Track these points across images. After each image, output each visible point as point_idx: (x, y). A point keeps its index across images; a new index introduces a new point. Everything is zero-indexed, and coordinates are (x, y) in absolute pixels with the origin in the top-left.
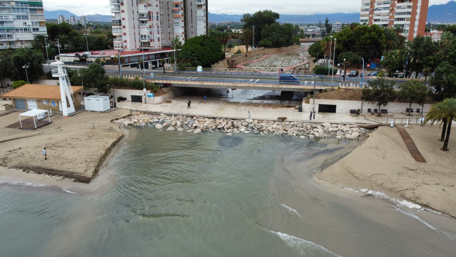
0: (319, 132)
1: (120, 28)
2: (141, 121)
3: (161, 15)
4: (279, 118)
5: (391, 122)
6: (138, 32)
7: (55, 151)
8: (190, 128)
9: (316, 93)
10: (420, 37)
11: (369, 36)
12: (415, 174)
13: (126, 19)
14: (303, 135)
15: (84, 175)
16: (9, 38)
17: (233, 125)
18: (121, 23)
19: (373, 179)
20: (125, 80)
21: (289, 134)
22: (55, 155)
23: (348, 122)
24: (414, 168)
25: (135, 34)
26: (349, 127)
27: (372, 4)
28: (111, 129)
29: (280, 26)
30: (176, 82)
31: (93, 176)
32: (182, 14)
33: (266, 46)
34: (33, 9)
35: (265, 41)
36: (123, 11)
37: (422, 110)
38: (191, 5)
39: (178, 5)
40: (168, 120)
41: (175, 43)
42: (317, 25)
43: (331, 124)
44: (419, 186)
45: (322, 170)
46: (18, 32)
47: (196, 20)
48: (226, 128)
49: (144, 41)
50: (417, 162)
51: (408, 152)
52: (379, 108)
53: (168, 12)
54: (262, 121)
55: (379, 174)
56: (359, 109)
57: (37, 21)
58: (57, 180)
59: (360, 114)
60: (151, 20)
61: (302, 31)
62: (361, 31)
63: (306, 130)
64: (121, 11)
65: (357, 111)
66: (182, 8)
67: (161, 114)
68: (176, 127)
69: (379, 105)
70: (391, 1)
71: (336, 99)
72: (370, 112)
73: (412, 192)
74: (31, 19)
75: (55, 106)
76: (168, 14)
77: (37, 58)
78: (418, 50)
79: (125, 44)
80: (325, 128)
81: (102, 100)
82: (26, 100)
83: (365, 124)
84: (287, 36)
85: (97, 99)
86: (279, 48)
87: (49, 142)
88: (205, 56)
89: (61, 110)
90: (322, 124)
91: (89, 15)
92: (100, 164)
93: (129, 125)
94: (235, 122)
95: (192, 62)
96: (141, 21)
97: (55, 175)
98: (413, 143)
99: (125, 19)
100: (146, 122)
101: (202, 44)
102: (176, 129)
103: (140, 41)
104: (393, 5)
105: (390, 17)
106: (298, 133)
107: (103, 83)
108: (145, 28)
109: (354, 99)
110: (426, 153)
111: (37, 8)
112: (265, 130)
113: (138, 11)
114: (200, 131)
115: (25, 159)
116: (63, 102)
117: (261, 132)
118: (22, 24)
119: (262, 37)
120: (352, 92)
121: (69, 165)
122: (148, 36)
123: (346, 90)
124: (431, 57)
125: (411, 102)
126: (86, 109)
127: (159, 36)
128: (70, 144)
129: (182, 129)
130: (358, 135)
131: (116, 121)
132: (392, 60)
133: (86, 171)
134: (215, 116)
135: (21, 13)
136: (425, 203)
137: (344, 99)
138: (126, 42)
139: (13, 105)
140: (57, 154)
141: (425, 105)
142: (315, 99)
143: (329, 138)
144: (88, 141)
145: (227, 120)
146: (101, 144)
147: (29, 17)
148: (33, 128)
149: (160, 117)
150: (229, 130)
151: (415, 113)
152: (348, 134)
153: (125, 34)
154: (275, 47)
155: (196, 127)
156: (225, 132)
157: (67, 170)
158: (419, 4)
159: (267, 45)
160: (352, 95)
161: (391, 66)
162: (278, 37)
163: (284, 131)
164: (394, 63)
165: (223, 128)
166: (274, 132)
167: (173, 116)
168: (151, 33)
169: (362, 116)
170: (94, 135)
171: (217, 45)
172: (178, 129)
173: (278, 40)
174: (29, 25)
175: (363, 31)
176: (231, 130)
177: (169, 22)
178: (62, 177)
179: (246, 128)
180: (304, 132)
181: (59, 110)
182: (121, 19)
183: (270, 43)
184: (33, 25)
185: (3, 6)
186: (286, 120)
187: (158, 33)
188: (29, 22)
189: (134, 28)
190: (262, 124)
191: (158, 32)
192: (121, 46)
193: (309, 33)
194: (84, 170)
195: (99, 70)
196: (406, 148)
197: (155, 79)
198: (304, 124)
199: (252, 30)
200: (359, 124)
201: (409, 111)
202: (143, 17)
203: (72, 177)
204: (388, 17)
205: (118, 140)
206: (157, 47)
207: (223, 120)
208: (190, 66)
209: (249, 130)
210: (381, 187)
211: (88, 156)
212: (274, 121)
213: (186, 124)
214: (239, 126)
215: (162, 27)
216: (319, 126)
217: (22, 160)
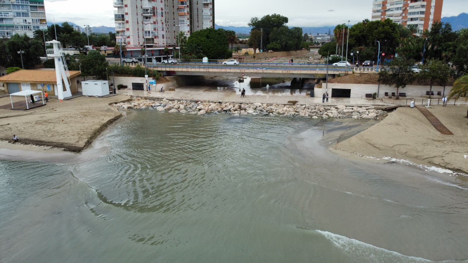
0: (333, 113)
1: (123, 23)
2: (141, 105)
3: (166, 13)
4: (289, 102)
5: (411, 103)
6: (142, 28)
7: (45, 126)
8: (194, 111)
9: (329, 78)
10: (438, 23)
11: (382, 30)
12: (442, 144)
13: (130, 13)
14: (315, 115)
15: (75, 145)
16: (8, 35)
17: (240, 108)
18: (124, 18)
19: (396, 148)
20: (126, 67)
21: (301, 115)
22: (45, 129)
23: (364, 105)
24: (440, 140)
25: (138, 30)
26: (365, 109)
27: (384, 4)
28: (108, 110)
29: (289, 29)
30: (180, 70)
31: (85, 146)
32: (188, 12)
33: (275, 50)
34: (33, 6)
35: (273, 44)
36: (126, 6)
37: (444, 92)
38: (197, 4)
39: (183, 2)
40: (171, 104)
41: (180, 38)
42: (326, 33)
43: (346, 106)
44: (448, 153)
45: (338, 142)
46: (18, 30)
47: (203, 19)
48: (233, 110)
49: (148, 37)
50: (443, 135)
51: (432, 126)
52: (397, 92)
53: (174, 10)
54: (271, 105)
55: (403, 144)
56: (376, 93)
57: (37, 18)
58: (45, 150)
59: (377, 98)
60: (155, 16)
61: (311, 39)
62: (374, 25)
63: (319, 112)
64: (124, 6)
65: (373, 94)
66: (188, 6)
67: (163, 100)
68: (179, 109)
69: (398, 87)
70: (404, 1)
71: (351, 83)
72: (388, 96)
73: (441, 158)
74: (32, 16)
75: (50, 90)
76: (174, 12)
77: (33, 44)
78: (436, 36)
79: (127, 40)
80: (339, 110)
81: (101, 84)
82: (20, 83)
83: (383, 105)
84: (297, 39)
85: (95, 83)
86: (288, 52)
87: (41, 119)
88: (211, 49)
89: (56, 94)
90: (336, 106)
91: (94, 27)
92: (94, 138)
93: (129, 108)
94: (242, 105)
95: (197, 55)
96: (145, 16)
97: (43, 145)
98: (437, 119)
99: (128, 13)
100: (147, 106)
101: (208, 37)
102: (179, 111)
103: (143, 37)
104: (406, 5)
105: (403, 18)
106: (311, 114)
107: (102, 69)
108: (149, 23)
109: (370, 83)
110: (452, 127)
111: (38, 5)
112: (275, 112)
113: (141, 7)
114: (205, 112)
115: (13, 133)
116: (59, 84)
117: (271, 114)
118: (22, 21)
119: (270, 40)
120: (368, 76)
121: (59, 138)
122: (152, 32)
123: (361, 74)
124: (450, 43)
125: (431, 85)
126: (84, 94)
127: (164, 33)
128: (63, 120)
129: (185, 111)
130: (376, 116)
131: (115, 105)
132: (409, 47)
133: (78, 142)
134: (220, 101)
135: (22, 9)
136: (457, 167)
137: (359, 83)
138: (129, 37)
139: (6, 91)
140: (48, 128)
141: (446, 87)
142: (328, 84)
143: (345, 118)
144: (83, 118)
145: (234, 104)
146: (97, 121)
147: (30, 14)
148: (25, 108)
149: (162, 102)
150: (236, 112)
151: (436, 96)
152: (364, 115)
153: (128, 29)
154: (283, 51)
155: (200, 110)
156: (231, 113)
157: (57, 141)
158: (433, 4)
159: (275, 48)
160: (367, 79)
161: (408, 53)
162: (286, 40)
163: (295, 112)
164: (411, 50)
165: (230, 110)
166: (284, 114)
167: (176, 101)
168: (155, 29)
169: (379, 99)
170: (90, 115)
171: (223, 38)
172: (181, 111)
173: (287, 43)
174: (29, 23)
175: (376, 25)
176: (238, 112)
177: (174, 21)
178: (51, 147)
179: (254, 110)
180: (317, 113)
181: (54, 95)
182: (124, 14)
183: (278, 46)
184: (33, 23)
185: (3, 2)
186: (297, 103)
187: (163, 30)
188: (29, 20)
189: (138, 23)
190: (271, 107)
191: (163, 28)
192: (124, 42)
193: (318, 41)
194: (76, 141)
195: (98, 57)
196: (430, 124)
197: (157, 67)
198: (317, 107)
199: (260, 31)
200: (376, 106)
201: (430, 94)
202: (147, 13)
203: (61, 147)
204: (401, 18)
205: (116, 118)
206: (161, 44)
207: (230, 104)
208: (195, 58)
209: (257, 112)
210: (406, 155)
211: (82, 129)
212: (285, 105)
213: (190, 108)
214: (247, 109)
215: (167, 25)
216: (333, 108)
217: (9, 134)
